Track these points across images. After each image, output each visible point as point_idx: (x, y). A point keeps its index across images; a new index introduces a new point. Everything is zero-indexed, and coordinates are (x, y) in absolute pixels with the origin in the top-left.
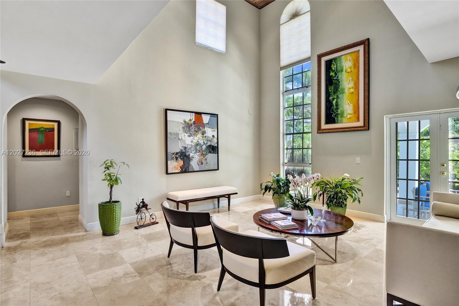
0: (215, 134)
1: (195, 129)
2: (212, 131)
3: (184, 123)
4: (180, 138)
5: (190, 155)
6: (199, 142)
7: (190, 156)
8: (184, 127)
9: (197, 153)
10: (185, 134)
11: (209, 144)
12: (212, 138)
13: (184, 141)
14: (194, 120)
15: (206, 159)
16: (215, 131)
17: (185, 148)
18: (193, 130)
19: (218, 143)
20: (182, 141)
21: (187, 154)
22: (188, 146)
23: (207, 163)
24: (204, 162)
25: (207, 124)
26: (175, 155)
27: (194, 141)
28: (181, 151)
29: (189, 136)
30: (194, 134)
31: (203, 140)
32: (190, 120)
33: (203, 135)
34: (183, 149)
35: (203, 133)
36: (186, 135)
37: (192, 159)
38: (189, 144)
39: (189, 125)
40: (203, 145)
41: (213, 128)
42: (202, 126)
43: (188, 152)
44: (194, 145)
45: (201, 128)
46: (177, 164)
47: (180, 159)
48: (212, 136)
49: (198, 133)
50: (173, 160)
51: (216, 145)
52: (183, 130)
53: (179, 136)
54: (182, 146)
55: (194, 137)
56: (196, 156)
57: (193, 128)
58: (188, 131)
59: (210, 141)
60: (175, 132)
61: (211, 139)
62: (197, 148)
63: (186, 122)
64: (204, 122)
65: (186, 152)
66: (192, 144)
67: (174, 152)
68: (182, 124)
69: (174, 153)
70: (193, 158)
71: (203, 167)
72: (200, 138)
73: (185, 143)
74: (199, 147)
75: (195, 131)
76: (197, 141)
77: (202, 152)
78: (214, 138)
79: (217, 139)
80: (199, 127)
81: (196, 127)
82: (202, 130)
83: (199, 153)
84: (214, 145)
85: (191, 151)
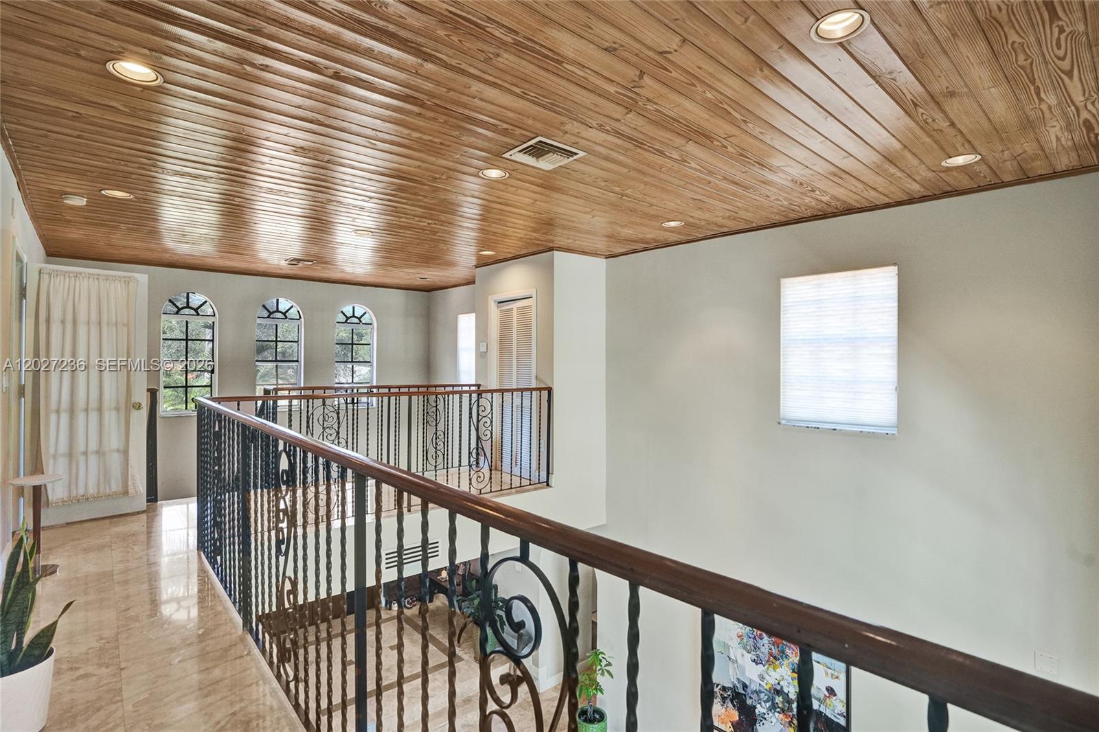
0: (840, 688)
1: (771, 649)
2: (826, 674)
4: (732, 657)
5: (755, 707)
6: (782, 687)
7: (757, 711)
8: (742, 636)
9: (777, 714)
10: (745, 652)
11: (815, 704)
12: (827, 694)
13: (742, 669)
16: (837, 677)
17: (745, 686)
18: (765, 650)
19: (848, 717)
20: (736, 665)
21: (749, 702)
22: (750, 683)
26: (720, 689)
27: (767, 677)
28: (734, 687)
29: (754, 661)
30: (768, 661)
31: (796, 687)
33: (795, 675)
34: (738, 685)
36: (748, 656)
37: (761, 721)
38: (755, 681)
40: (793, 701)
41: (829, 666)
42: (793, 650)
43: (751, 698)
44: (767, 687)
45: (789, 652)
46: (723, 711)
47: (730, 705)
48: (828, 689)
49: (781, 665)
50: (715, 699)
51: (843, 722)
52: (739, 640)
53: (729, 652)
54: (735, 676)
55: (768, 668)
56: (774, 720)
57: (766, 646)
58: (753, 648)
59: (819, 700)
60: (721, 640)
61: (822, 697)
62: (777, 701)
65: (745, 695)
66: (764, 684)
67: (718, 683)
68: (736, 626)
69: (717, 685)
70: (765, 719)
72: (786, 677)
73: (743, 673)
74: (781, 699)
75: (771, 654)
76: (777, 682)
77: (792, 719)
78: (834, 698)
79: (845, 705)
80: (782, 647)
81: (773, 645)
82: (791, 660)
83: (781, 716)
84: (835, 720)
85: (760, 699)
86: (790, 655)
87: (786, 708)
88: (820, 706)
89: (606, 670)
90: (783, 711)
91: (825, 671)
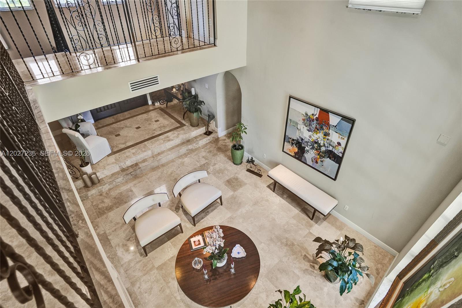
0: (343, 143)
1: (317, 126)
2: (339, 137)
3: (305, 115)
4: (299, 128)
5: (305, 147)
6: (318, 141)
7: (305, 149)
8: (305, 120)
9: (314, 151)
10: (305, 127)
11: (331, 148)
12: (337, 145)
13: (302, 133)
14: (317, 116)
15: (322, 161)
16: (343, 139)
17: (302, 139)
18: (314, 126)
19: (343, 154)
20: (300, 131)
21: (303, 145)
22: (305, 138)
23: (322, 165)
24: (319, 161)
25: (334, 127)
26: (291, 140)
27: (312, 137)
28: (298, 139)
29: (308, 130)
30: (314, 131)
31: (324, 141)
32: (313, 115)
33: (325, 137)
34: (299, 139)
35: (326, 134)
36: (306, 128)
37: (307, 152)
38: (307, 138)
39: (311, 119)
40: (322, 146)
41: (341, 134)
42: (327, 127)
43: (304, 144)
44: (312, 141)
45: (324, 127)
46: (292, 148)
47: (295, 146)
48: (338, 143)
49: (320, 132)
50: (289, 143)
51: (341, 155)
52: (303, 121)
53: (298, 126)
54: (299, 136)
55: (314, 133)
56: (312, 153)
58: (308, 125)
59: (333, 147)
60: (295, 121)
61: (334, 145)
62: (315, 146)
63: (307, 115)
64: (330, 123)
65: (302, 143)
66: (310, 139)
68: (303, 116)
69: (291, 138)
70: (308, 152)
71: (317, 166)
72: (321, 137)
73: (302, 134)
74: (317, 145)
75: (316, 128)
76: (316, 139)
77: (320, 153)
78: (340, 146)
79: (344, 150)
80: (322, 125)
81: (318, 124)
82: (324, 131)
83: (315, 151)
84: (338, 154)
85: (308, 145)
86: (325, 129)
87: (318, 149)
88: (333, 149)
89: (244, 131)
90: (317, 149)
91: (339, 136)
